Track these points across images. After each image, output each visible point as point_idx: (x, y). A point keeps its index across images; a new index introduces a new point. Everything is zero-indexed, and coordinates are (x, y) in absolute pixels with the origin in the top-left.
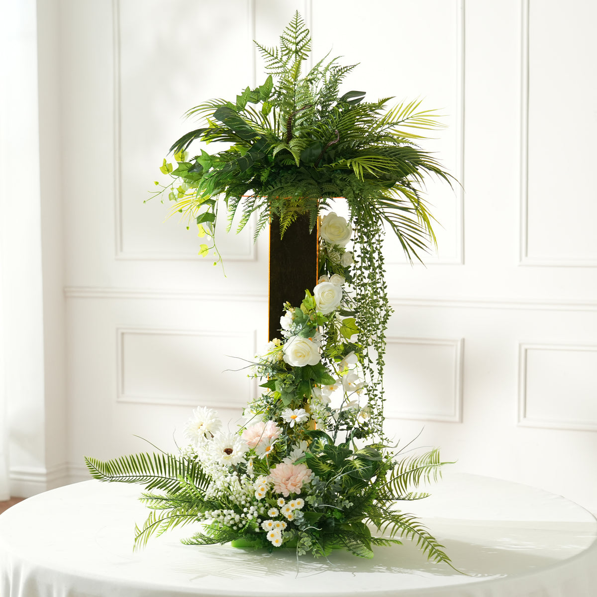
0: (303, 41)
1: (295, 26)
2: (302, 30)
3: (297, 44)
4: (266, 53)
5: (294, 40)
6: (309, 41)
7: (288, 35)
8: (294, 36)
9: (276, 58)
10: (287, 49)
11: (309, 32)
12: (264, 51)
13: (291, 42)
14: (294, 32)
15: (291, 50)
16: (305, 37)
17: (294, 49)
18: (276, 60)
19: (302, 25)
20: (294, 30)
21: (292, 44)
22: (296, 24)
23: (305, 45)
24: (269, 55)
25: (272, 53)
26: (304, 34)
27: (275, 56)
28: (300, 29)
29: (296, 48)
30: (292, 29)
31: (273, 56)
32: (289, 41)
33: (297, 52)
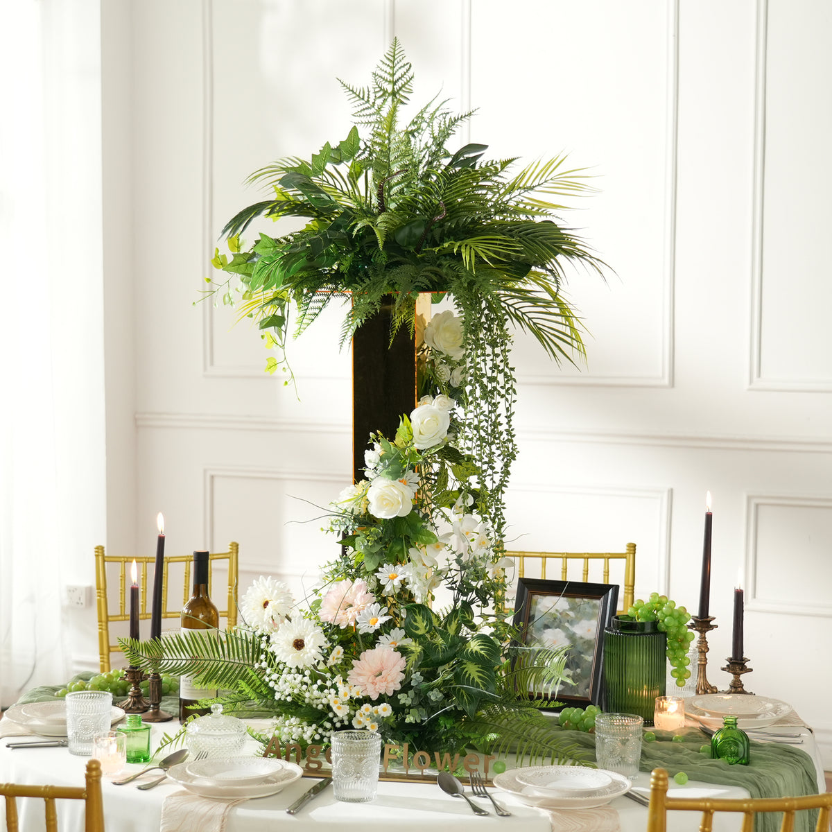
0: (403, 78)
1: (392, 58)
2: (401, 64)
3: (394, 83)
4: (354, 95)
5: (389, 78)
6: (410, 79)
7: (383, 70)
8: (391, 72)
9: (368, 101)
10: (381, 89)
11: (410, 66)
12: (351, 93)
13: (386, 81)
14: (391, 67)
15: (385, 92)
16: (405, 74)
17: (390, 90)
18: (367, 105)
19: (401, 57)
20: (391, 65)
21: (387, 83)
22: (394, 57)
23: (405, 84)
24: (357, 98)
25: (361, 96)
26: (404, 70)
27: (366, 99)
28: (398, 63)
29: (394, 88)
30: (388, 63)
31: (363, 99)
32: (384, 79)
33: (394, 94)
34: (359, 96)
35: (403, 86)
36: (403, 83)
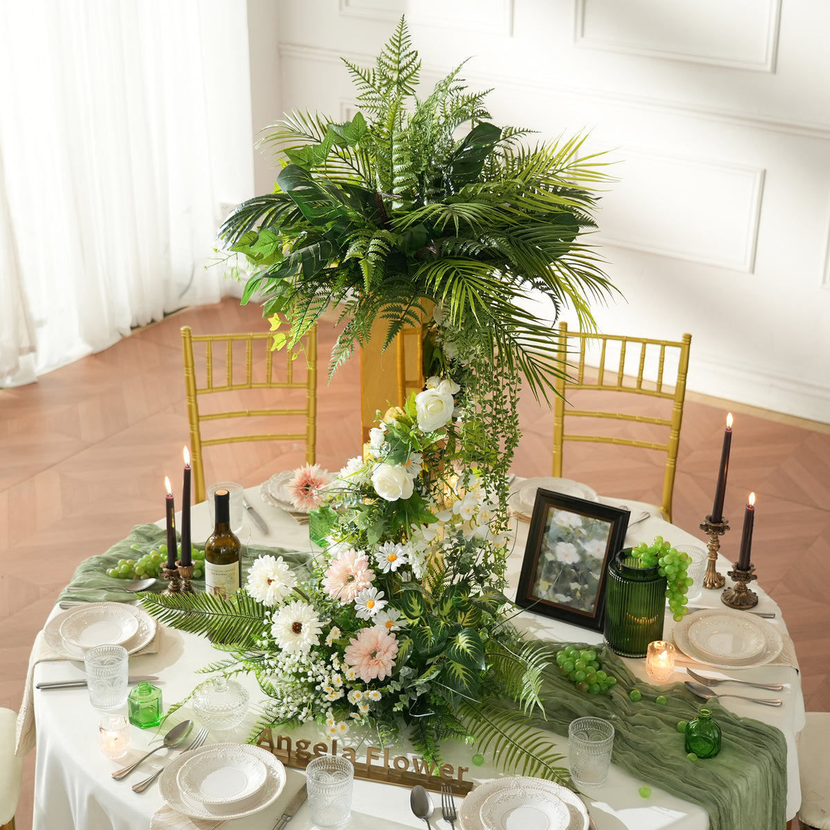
0: (408, 68)
1: (397, 44)
2: (407, 52)
3: (400, 71)
4: (359, 77)
5: (395, 66)
6: (416, 69)
7: (388, 57)
8: (397, 59)
9: (373, 86)
10: (386, 78)
11: (417, 55)
12: (356, 73)
13: (392, 69)
14: (396, 54)
15: (390, 80)
16: (410, 64)
17: (395, 79)
18: (372, 89)
19: (406, 44)
20: (397, 51)
21: (392, 71)
22: (399, 42)
23: (411, 75)
24: (363, 80)
25: (366, 78)
26: (409, 59)
27: (371, 82)
28: (404, 50)
29: (399, 77)
30: (394, 48)
31: (368, 82)
32: (388, 67)
33: (399, 83)
34: (364, 78)
35: (408, 77)
36: (408, 74)
